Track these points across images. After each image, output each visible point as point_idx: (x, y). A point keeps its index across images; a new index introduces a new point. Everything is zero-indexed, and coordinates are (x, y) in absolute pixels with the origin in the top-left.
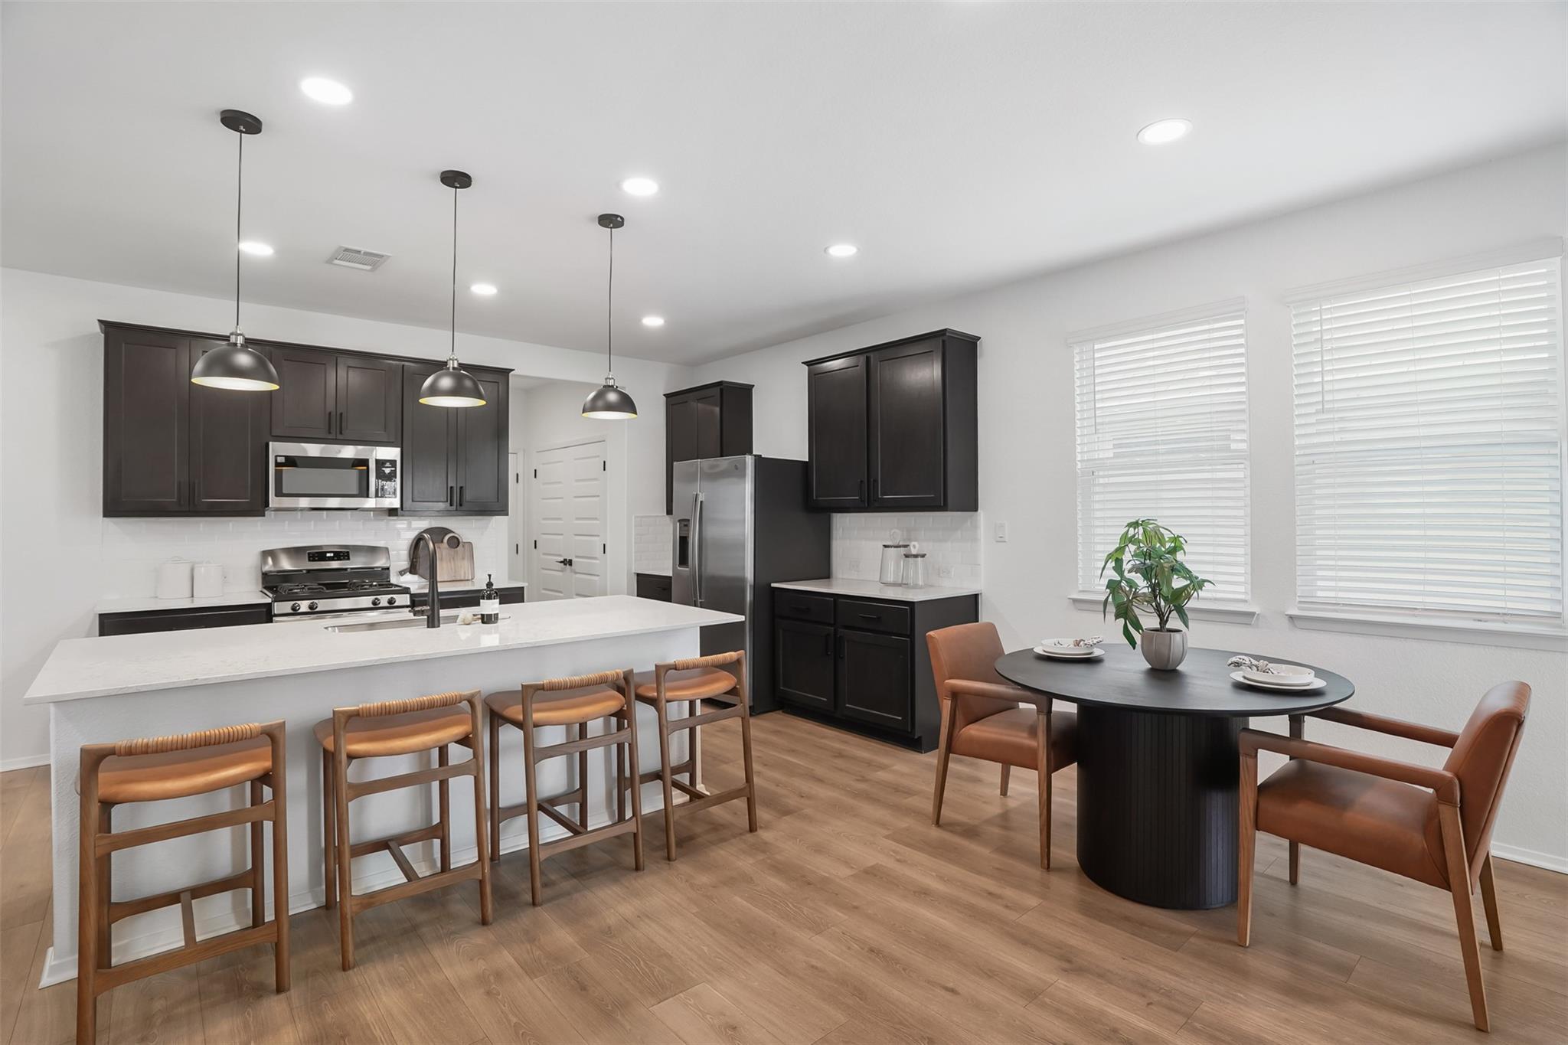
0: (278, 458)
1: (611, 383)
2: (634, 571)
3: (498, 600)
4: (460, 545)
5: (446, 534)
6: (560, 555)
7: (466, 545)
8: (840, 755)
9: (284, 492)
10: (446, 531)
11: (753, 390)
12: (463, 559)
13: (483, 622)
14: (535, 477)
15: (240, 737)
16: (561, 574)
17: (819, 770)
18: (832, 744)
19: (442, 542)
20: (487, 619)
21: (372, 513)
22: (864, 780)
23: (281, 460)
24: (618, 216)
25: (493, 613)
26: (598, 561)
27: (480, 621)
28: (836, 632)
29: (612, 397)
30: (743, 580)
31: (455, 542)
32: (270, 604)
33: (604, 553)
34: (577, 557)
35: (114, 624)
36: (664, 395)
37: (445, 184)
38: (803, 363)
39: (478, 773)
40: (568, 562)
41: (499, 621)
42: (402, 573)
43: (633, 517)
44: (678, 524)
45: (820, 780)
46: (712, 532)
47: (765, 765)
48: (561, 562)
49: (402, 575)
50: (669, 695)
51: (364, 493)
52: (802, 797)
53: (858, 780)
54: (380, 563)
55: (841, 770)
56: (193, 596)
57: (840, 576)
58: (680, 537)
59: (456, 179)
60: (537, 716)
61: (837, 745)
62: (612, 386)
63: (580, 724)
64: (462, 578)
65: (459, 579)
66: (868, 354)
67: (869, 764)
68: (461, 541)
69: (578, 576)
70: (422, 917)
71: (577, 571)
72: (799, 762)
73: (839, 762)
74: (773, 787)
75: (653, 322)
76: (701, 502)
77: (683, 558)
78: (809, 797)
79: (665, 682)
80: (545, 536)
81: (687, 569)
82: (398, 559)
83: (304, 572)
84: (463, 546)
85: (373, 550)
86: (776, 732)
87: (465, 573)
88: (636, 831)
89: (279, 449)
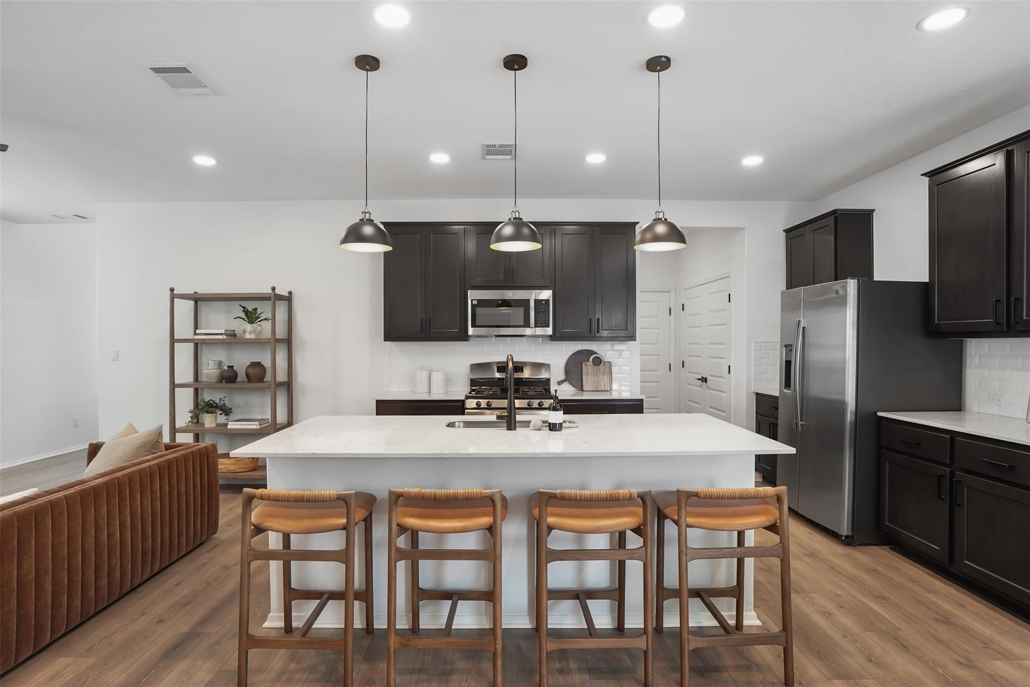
0: (473, 301)
1: (661, 216)
2: (753, 390)
3: (562, 411)
4: (602, 363)
5: (592, 355)
6: (699, 374)
7: (606, 364)
8: (946, 620)
9: (477, 324)
10: (591, 352)
11: (874, 214)
12: (604, 374)
13: (550, 430)
14: (683, 310)
15: (322, 500)
16: (699, 389)
17: (908, 632)
18: (944, 605)
19: (589, 361)
20: (553, 427)
21: (541, 339)
22: (969, 665)
23: (475, 302)
24: (662, 57)
25: (557, 422)
26: (725, 380)
27: (548, 428)
28: (952, 474)
29: (661, 229)
30: (843, 404)
31: (598, 361)
32: (464, 400)
33: (729, 373)
34: (711, 376)
35: (385, 408)
36: (783, 231)
37: (509, 70)
38: (922, 175)
39: (495, 561)
40: (704, 380)
41: (563, 429)
42: (560, 383)
43: (753, 342)
44: (784, 349)
45: (904, 647)
46: (815, 356)
47: (841, 607)
48: (699, 379)
49: (559, 385)
50: (690, 520)
51: (527, 324)
52: (871, 661)
53: (960, 663)
54: (544, 375)
55: (940, 641)
56: (430, 392)
57: (975, 409)
58: (786, 361)
59: (516, 62)
60: (551, 520)
61: (947, 606)
62: (661, 219)
63: (619, 532)
64: (603, 389)
65: (600, 389)
66: (1009, 148)
67: (987, 644)
68: (602, 360)
69: (712, 392)
70: (461, 665)
71: (710, 387)
72: (883, 613)
73: (941, 630)
74: (837, 636)
75: (752, 161)
76: (804, 328)
77: (787, 382)
78: (879, 665)
79: (686, 506)
80: (689, 358)
81: (790, 392)
82: (556, 373)
83: (496, 379)
84: (604, 365)
85: (537, 366)
86: (873, 571)
87: (605, 385)
88: (645, 649)
89: (473, 296)
